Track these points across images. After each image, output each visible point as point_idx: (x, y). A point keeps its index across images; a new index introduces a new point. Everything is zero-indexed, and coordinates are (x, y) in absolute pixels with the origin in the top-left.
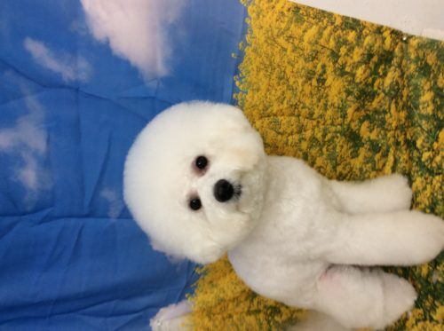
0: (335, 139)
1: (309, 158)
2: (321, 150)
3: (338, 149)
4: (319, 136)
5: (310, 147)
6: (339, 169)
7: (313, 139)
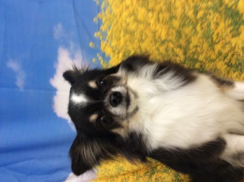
0: (208, 16)
1: (183, 36)
2: (195, 28)
3: (213, 26)
4: (190, 13)
5: (183, 25)
6: (218, 47)
7: (184, 17)
